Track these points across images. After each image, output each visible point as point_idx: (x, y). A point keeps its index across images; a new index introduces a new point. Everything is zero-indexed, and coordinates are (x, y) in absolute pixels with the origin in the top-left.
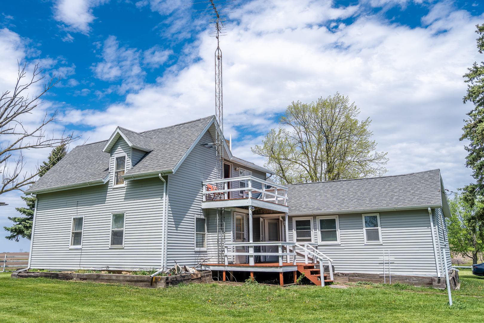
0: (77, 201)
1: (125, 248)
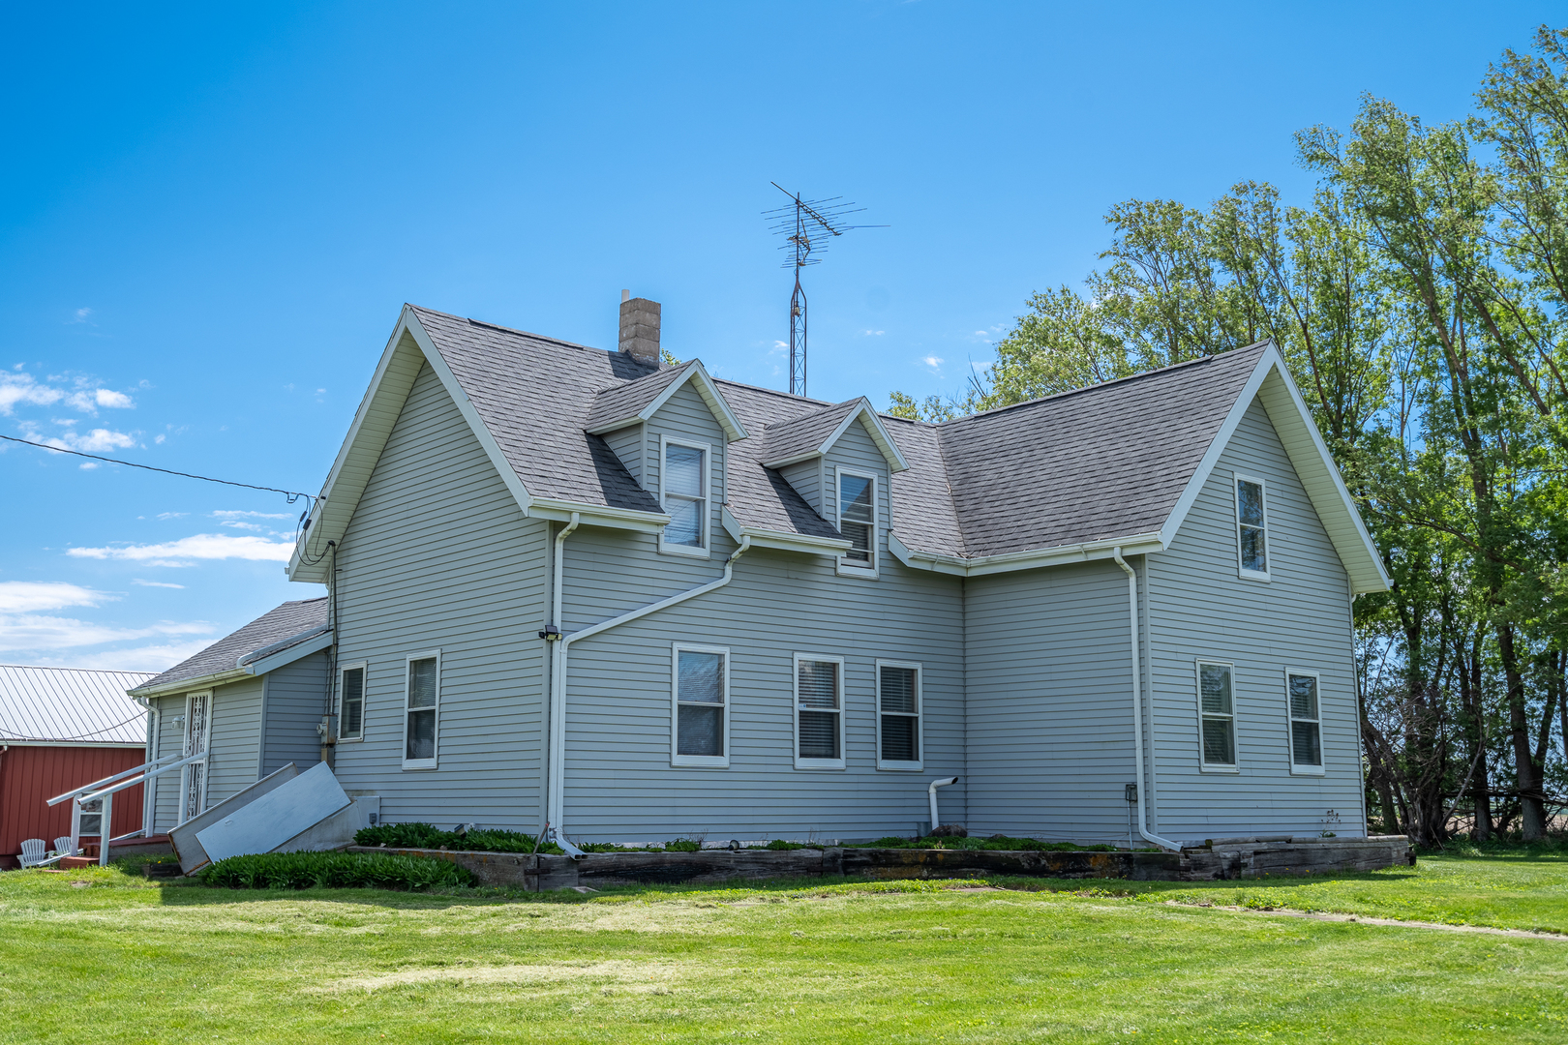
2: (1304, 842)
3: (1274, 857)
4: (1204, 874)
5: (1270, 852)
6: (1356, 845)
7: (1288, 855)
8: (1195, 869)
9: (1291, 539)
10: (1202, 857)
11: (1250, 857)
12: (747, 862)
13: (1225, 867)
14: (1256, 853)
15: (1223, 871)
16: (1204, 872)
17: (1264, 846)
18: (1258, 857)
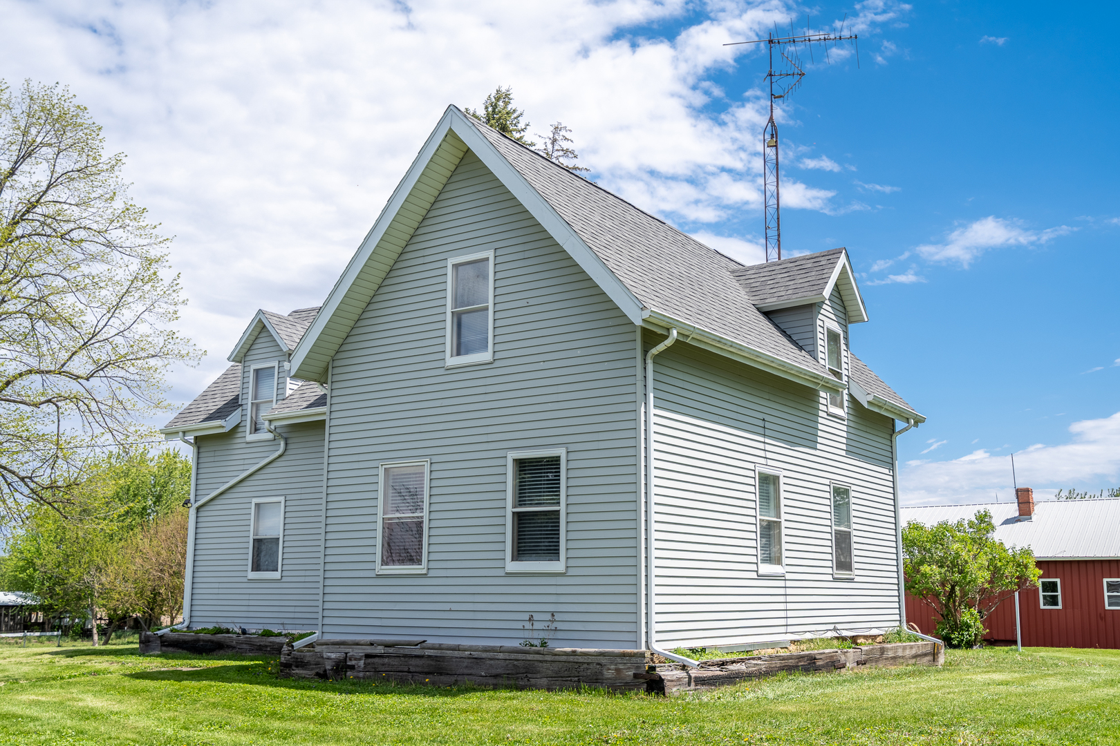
0: (761, 416)
1: (857, 579)
2: (440, 647)
3: (395, 662)
4: (304, 672)
5: (388, 657)
6: (529, 657)
7: (413, 662)
8: (297, 667)
9: (532, 302)
10: (304, 656)
11: (360, 659)
12: (242, 643)
13: (328, 667)
14: (368, 656)
15: (325, 671)
16: (305, 670)
17: (380, 650)
18: (370, 660)
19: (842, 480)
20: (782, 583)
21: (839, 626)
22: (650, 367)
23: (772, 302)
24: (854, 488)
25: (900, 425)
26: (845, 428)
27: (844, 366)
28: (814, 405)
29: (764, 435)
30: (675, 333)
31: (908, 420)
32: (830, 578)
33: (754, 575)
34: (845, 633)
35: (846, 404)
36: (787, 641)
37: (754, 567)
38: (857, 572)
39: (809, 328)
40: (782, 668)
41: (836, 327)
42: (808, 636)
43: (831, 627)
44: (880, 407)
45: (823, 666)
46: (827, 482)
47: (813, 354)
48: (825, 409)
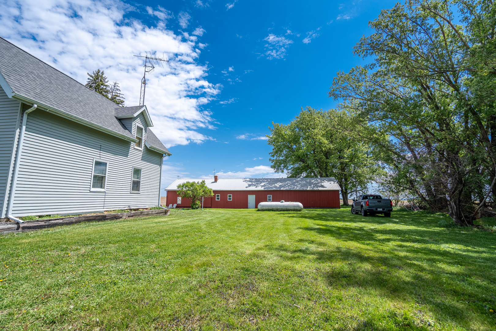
0: (100, 144)
1: (141, 193)
19: (138, 166)
20: (104, 194)
21: (130, 206)
22: (25, 117)
23: (120, 116)
24: (143, 169)
25: (164, 155)
26: (142, 153)
27: (143, 137)
28: (129, 145)
29: (100, 150)
30: (36, 106)
31: (166, 154)
32: (129, 193)
33: (89, 191)
34: (132, 208)
35: (143, 147)
36: (103, 211)
37: (89, 189)
38: (141, 191)
39: (130, 125)
40: (85, 220)
41: (141, 126)
42: (114, 209)
43: (128, 206)
44: (154, 149)
45: (109, 218)
46: (132, 167)
47: (130, 131)
48: (133, 147)
